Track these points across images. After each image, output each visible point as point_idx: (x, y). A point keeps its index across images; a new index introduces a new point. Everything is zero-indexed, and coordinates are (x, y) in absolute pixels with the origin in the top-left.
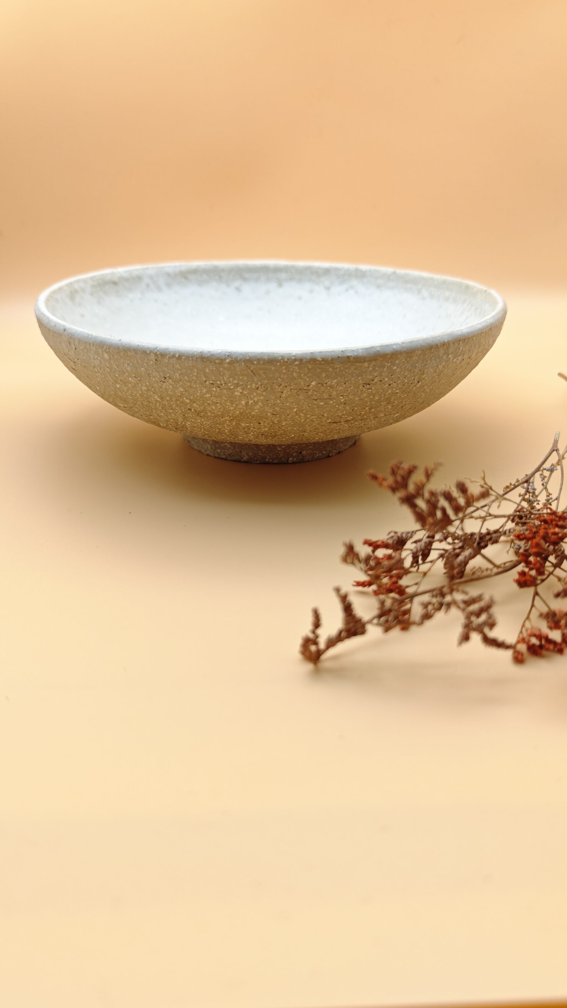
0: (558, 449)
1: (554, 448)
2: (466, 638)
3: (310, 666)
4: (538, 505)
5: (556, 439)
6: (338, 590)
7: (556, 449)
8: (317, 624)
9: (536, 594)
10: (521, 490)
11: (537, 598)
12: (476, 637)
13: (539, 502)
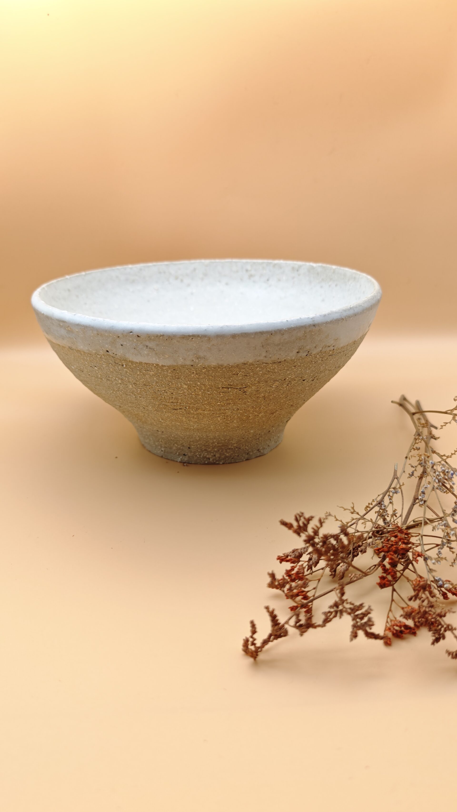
0: (398, 477)
1: (395, 476)
2: (355, 635)
3: (252, 660)
4: (388, 517)
5: (395, 469)
6: (267, 608)
7: (396, 477)
8: (254, 632)
9: (394, 590)
10: (377, 509)
11: (395, 593)
12: (361, 633)
13: (389, 515)
